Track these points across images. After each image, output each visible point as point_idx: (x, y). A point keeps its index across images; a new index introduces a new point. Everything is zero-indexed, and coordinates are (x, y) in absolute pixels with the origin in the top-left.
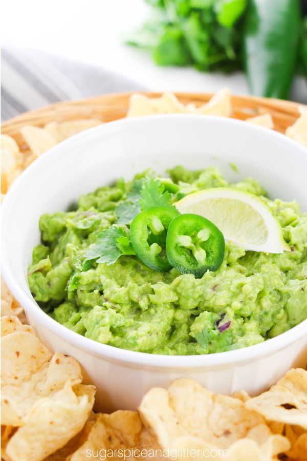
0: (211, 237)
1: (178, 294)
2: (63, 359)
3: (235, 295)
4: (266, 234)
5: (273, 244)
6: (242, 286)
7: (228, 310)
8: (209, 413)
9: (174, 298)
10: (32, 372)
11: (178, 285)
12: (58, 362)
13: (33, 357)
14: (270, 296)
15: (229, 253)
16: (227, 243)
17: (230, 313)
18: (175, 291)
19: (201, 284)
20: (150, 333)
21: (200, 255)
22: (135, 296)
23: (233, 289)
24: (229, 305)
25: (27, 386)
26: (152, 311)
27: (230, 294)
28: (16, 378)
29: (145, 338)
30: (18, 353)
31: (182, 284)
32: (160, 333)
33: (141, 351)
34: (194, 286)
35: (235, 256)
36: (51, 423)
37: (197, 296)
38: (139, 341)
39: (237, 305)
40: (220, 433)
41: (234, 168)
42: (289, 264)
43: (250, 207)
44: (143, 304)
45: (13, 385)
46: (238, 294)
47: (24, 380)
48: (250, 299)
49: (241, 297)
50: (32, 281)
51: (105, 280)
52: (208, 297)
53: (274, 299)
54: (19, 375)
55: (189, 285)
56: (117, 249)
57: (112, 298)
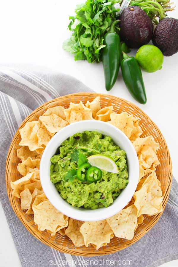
0: (98, 172)
4: (113, 168)
6: (107, 186)
9: (90, 189)
15: (103, 173)
17: (104, 194)
18: (90, 187)
19: (97, 186)
20: (85, 201)
22: (80, 190)
23: (105, 188)
24: (104, 192)
26: (84, 193)
30: (49, 204)
31: (92, 186)
32: (87, 200)
34: (95, 187)
37: (95, 189)
44: (82, 192)
45: (49, 210)
47: (51, 209)
49: (107, 189)
50: (52, 180)
51: (71, 187)
52: (99, 189)
57: (74, 192)
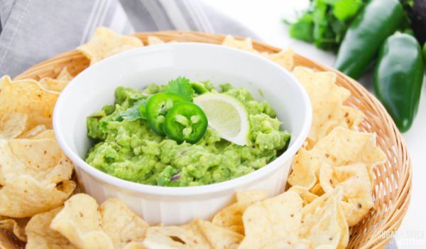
0: (200, 122)
1: (161, 151)
2: (64, 162)
3: (193, 161)
4: (239, 131)
5: (241, 138)
6: (200, 156)
7: (183, 169)
8: (126, 225)
9: (158, 153)
10: (50, 167)
11: (162, 145)
12: (61, 163)
13: (54, 158)
14: (221, 171)
16: (208, 128)
17: (184, 171)
18: (160, 148)
20: (127, 168)
21: (187, 132)
23: (194, 157)
24: (186, 166)
25: (42, 173)
26: (140, 157)
27: (191, 160)
28: (38, 167)
29: (121, 169)
31: (165, 146)
32: (135, 171)
33: (117, 176)
35: (212, 140)
36: (26, 191)
37: (170, 155)
38: (116, 170)
39: (191, 167)
40: (125, 240)
41: (261, 94)
42: (248, 155)
43: (236, 111)
44: (136, 151)
46: (196, 161)
48: (203, 167)
51: (121, 129)
52: (176, 157)
53: (224, 174)
54: (40, 166)
55: (169, 146)
56: (139, 114)
57: (119, 141)
